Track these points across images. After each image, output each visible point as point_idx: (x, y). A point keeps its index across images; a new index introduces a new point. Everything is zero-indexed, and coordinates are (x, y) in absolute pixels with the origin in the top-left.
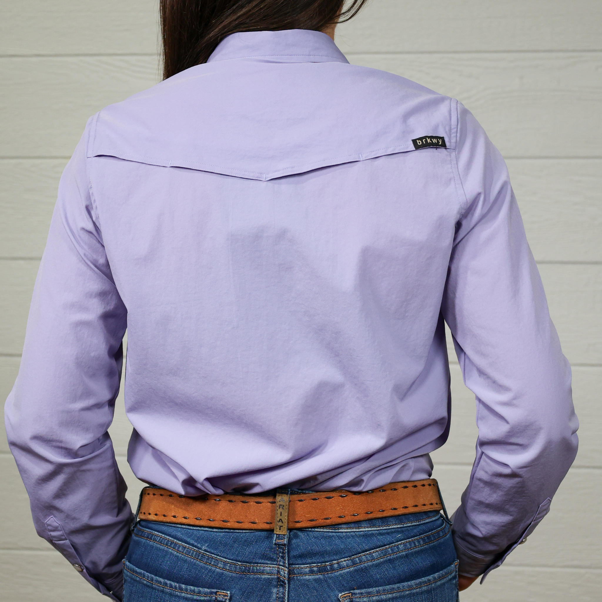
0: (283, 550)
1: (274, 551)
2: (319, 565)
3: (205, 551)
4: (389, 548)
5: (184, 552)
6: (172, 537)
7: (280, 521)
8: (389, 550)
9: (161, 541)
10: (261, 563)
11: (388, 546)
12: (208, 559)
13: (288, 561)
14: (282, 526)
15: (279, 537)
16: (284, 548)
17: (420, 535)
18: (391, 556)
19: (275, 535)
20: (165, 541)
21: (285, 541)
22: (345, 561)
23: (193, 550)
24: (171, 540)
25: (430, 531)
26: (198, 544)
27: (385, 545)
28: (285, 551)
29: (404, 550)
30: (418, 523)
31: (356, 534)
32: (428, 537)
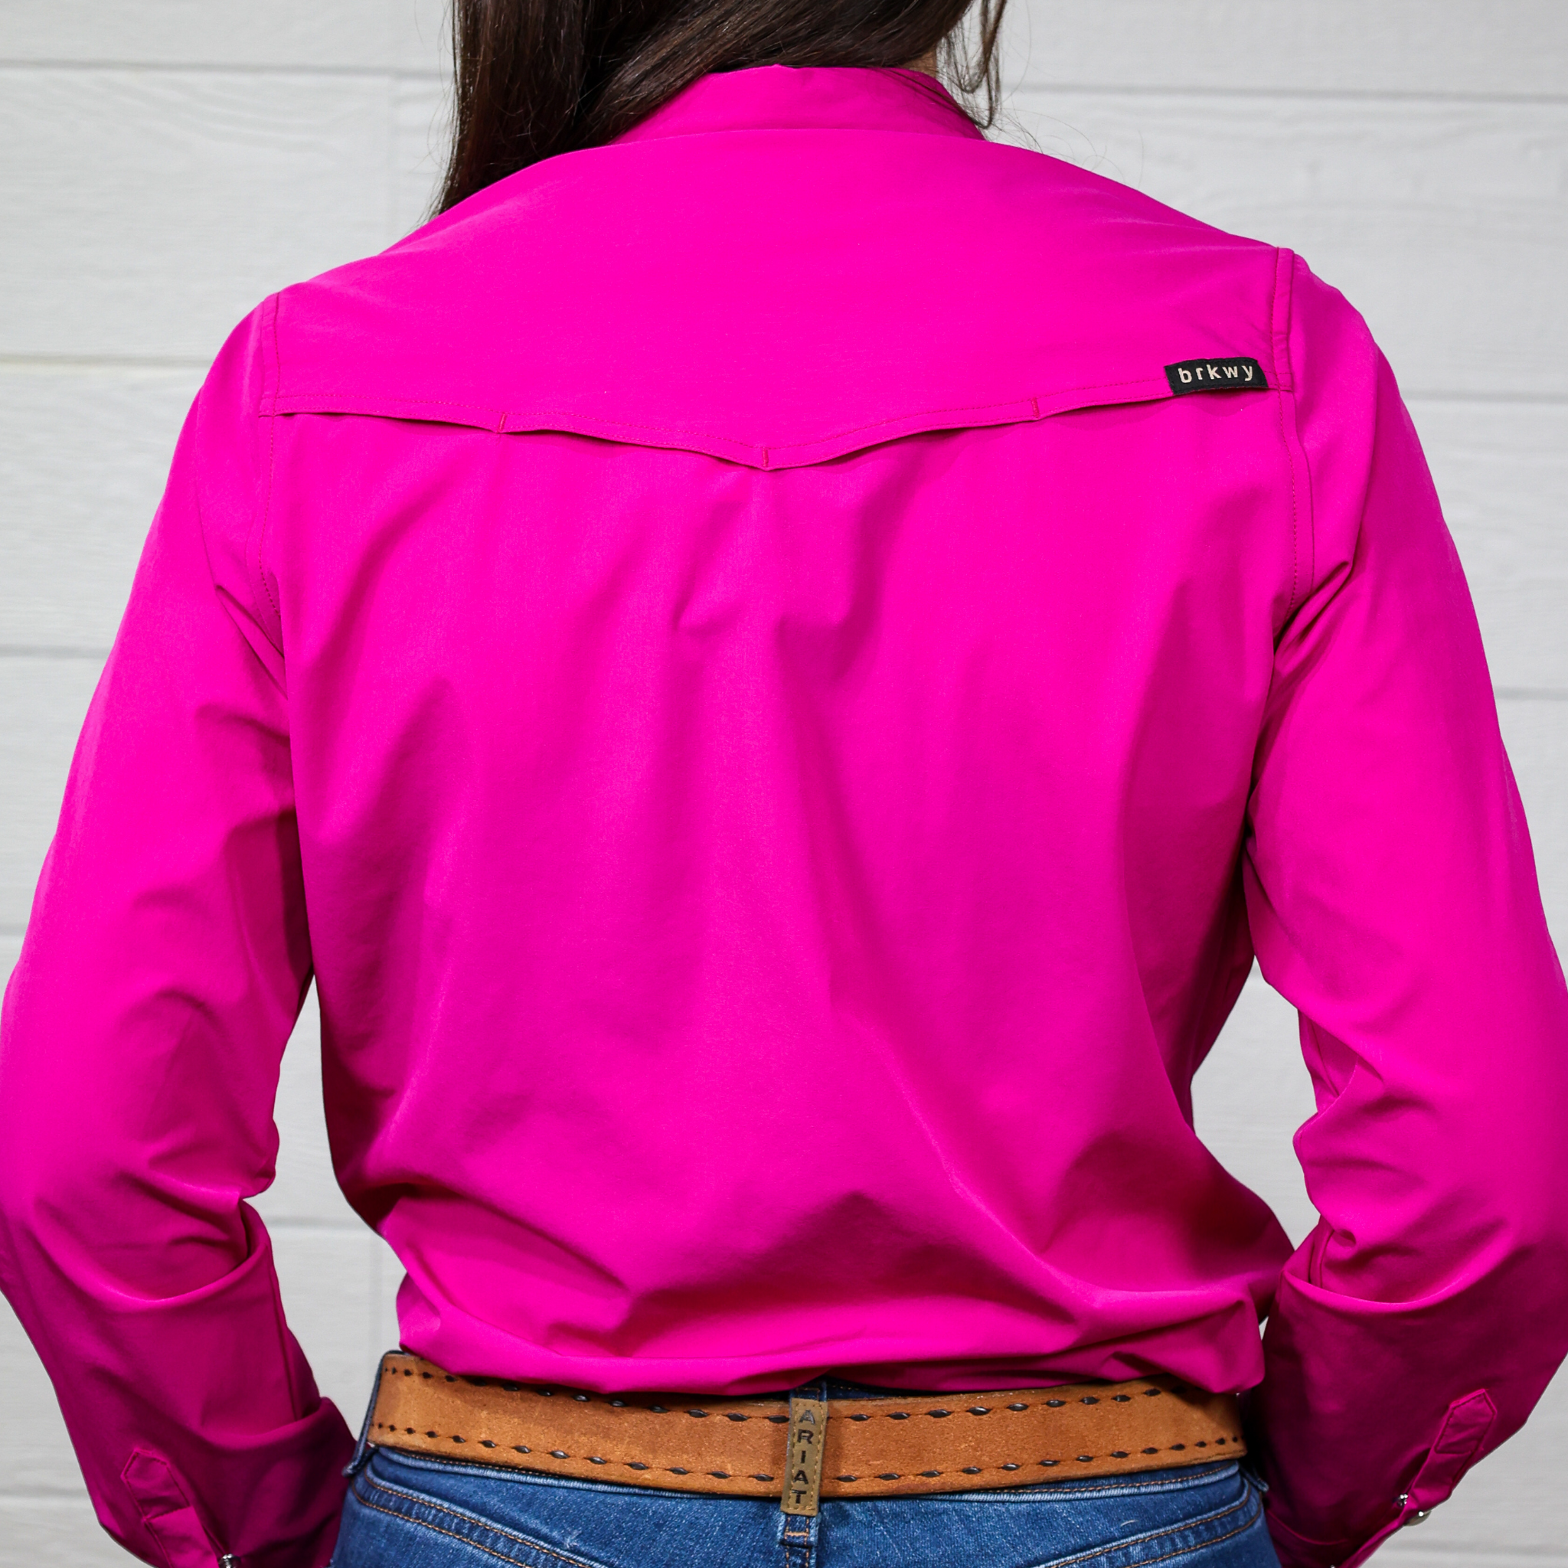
4: (1102, 1554)
5: (512, 1555)
6: (473, 1509)
7: (801, 1476)
8: (1103, 1559)
9: (442, 1521)
11: (1097, 1549)
14: (804, 1493)
15: (792, 1521)
16: (805, 1554)
17: (1186, 1517)
19: (783, 1517)
20: (452, 1521)
21: (812, 1536)
23: (537, 1547)
24: (470, 1518)
25: (1210, 1510)
26: (551, 1531)
27: (1090, 1547)
28: (809, 1563)
29: (1145, 1561)
32: (1209, 1525)
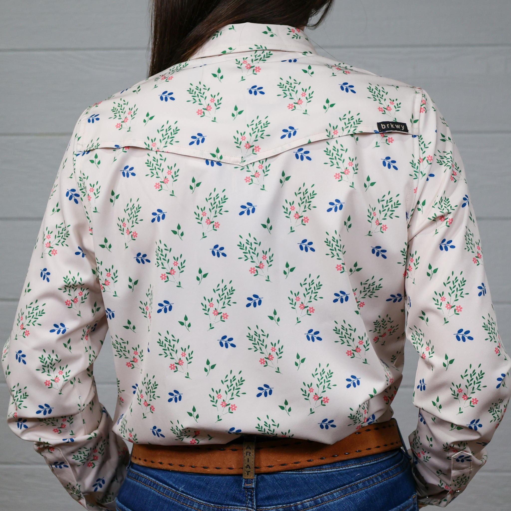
0: (251, 493)
1: (243, 494)
2: (284, 506)
3: (182, 492)
10: (231, 505)
12: (184, 500)
13: (256, 503)
18: (351, 494)
22: (308, 501)
30: (376, 462)
31: (317, 476)
